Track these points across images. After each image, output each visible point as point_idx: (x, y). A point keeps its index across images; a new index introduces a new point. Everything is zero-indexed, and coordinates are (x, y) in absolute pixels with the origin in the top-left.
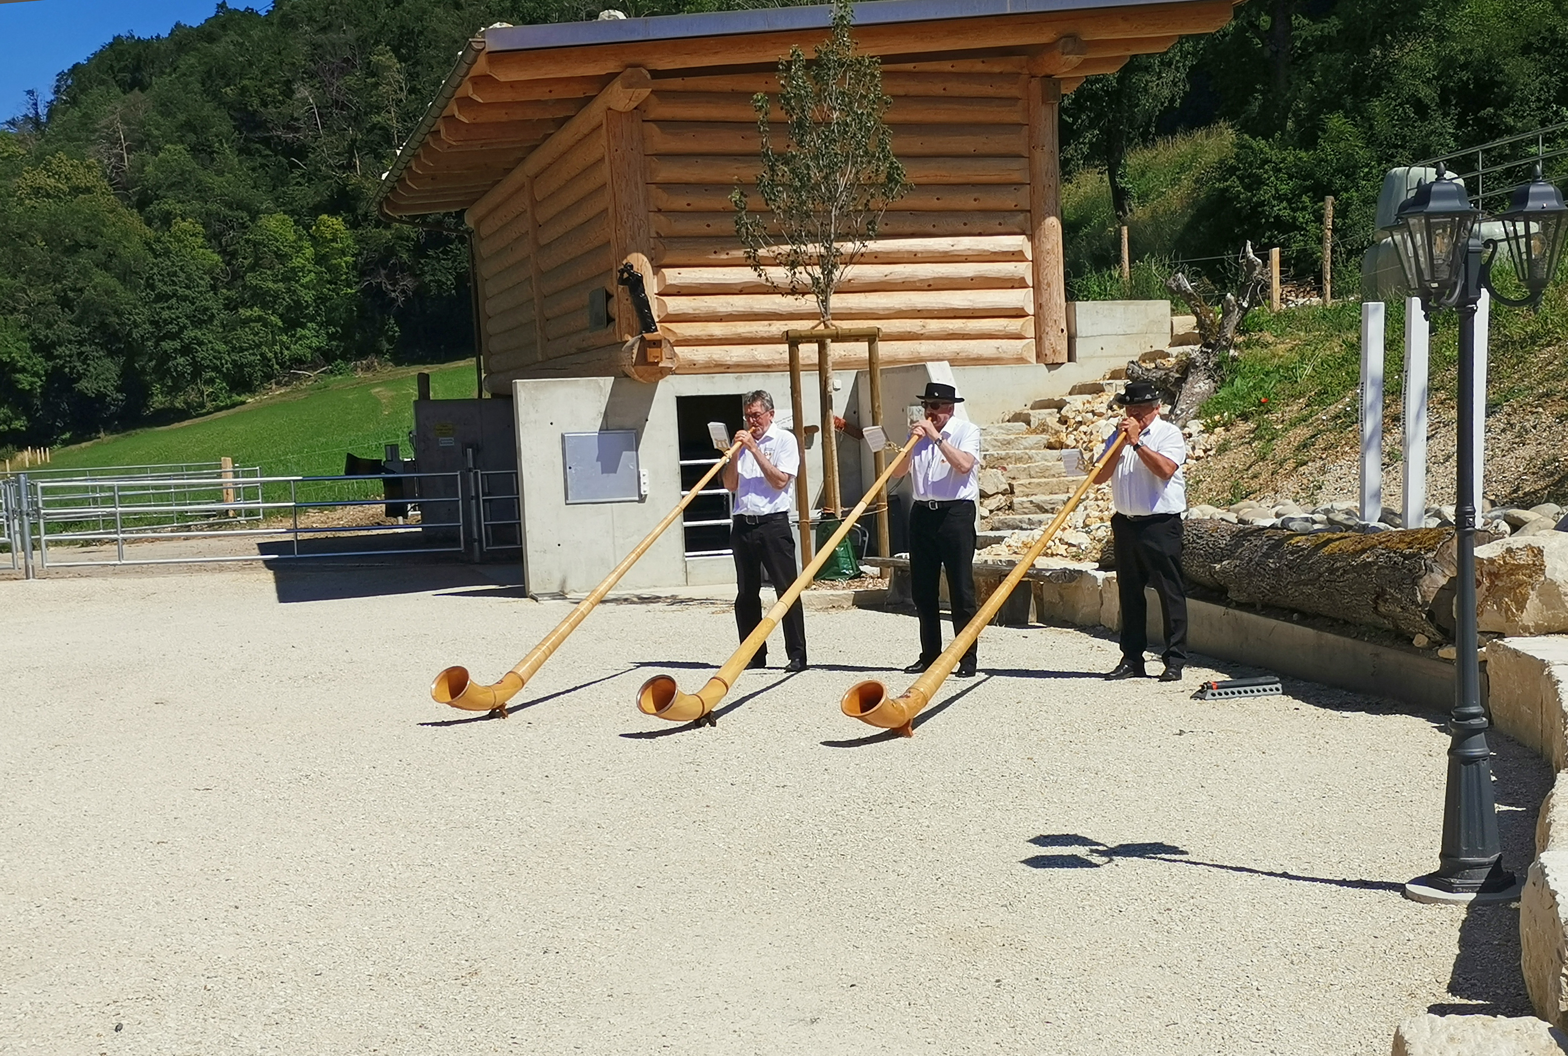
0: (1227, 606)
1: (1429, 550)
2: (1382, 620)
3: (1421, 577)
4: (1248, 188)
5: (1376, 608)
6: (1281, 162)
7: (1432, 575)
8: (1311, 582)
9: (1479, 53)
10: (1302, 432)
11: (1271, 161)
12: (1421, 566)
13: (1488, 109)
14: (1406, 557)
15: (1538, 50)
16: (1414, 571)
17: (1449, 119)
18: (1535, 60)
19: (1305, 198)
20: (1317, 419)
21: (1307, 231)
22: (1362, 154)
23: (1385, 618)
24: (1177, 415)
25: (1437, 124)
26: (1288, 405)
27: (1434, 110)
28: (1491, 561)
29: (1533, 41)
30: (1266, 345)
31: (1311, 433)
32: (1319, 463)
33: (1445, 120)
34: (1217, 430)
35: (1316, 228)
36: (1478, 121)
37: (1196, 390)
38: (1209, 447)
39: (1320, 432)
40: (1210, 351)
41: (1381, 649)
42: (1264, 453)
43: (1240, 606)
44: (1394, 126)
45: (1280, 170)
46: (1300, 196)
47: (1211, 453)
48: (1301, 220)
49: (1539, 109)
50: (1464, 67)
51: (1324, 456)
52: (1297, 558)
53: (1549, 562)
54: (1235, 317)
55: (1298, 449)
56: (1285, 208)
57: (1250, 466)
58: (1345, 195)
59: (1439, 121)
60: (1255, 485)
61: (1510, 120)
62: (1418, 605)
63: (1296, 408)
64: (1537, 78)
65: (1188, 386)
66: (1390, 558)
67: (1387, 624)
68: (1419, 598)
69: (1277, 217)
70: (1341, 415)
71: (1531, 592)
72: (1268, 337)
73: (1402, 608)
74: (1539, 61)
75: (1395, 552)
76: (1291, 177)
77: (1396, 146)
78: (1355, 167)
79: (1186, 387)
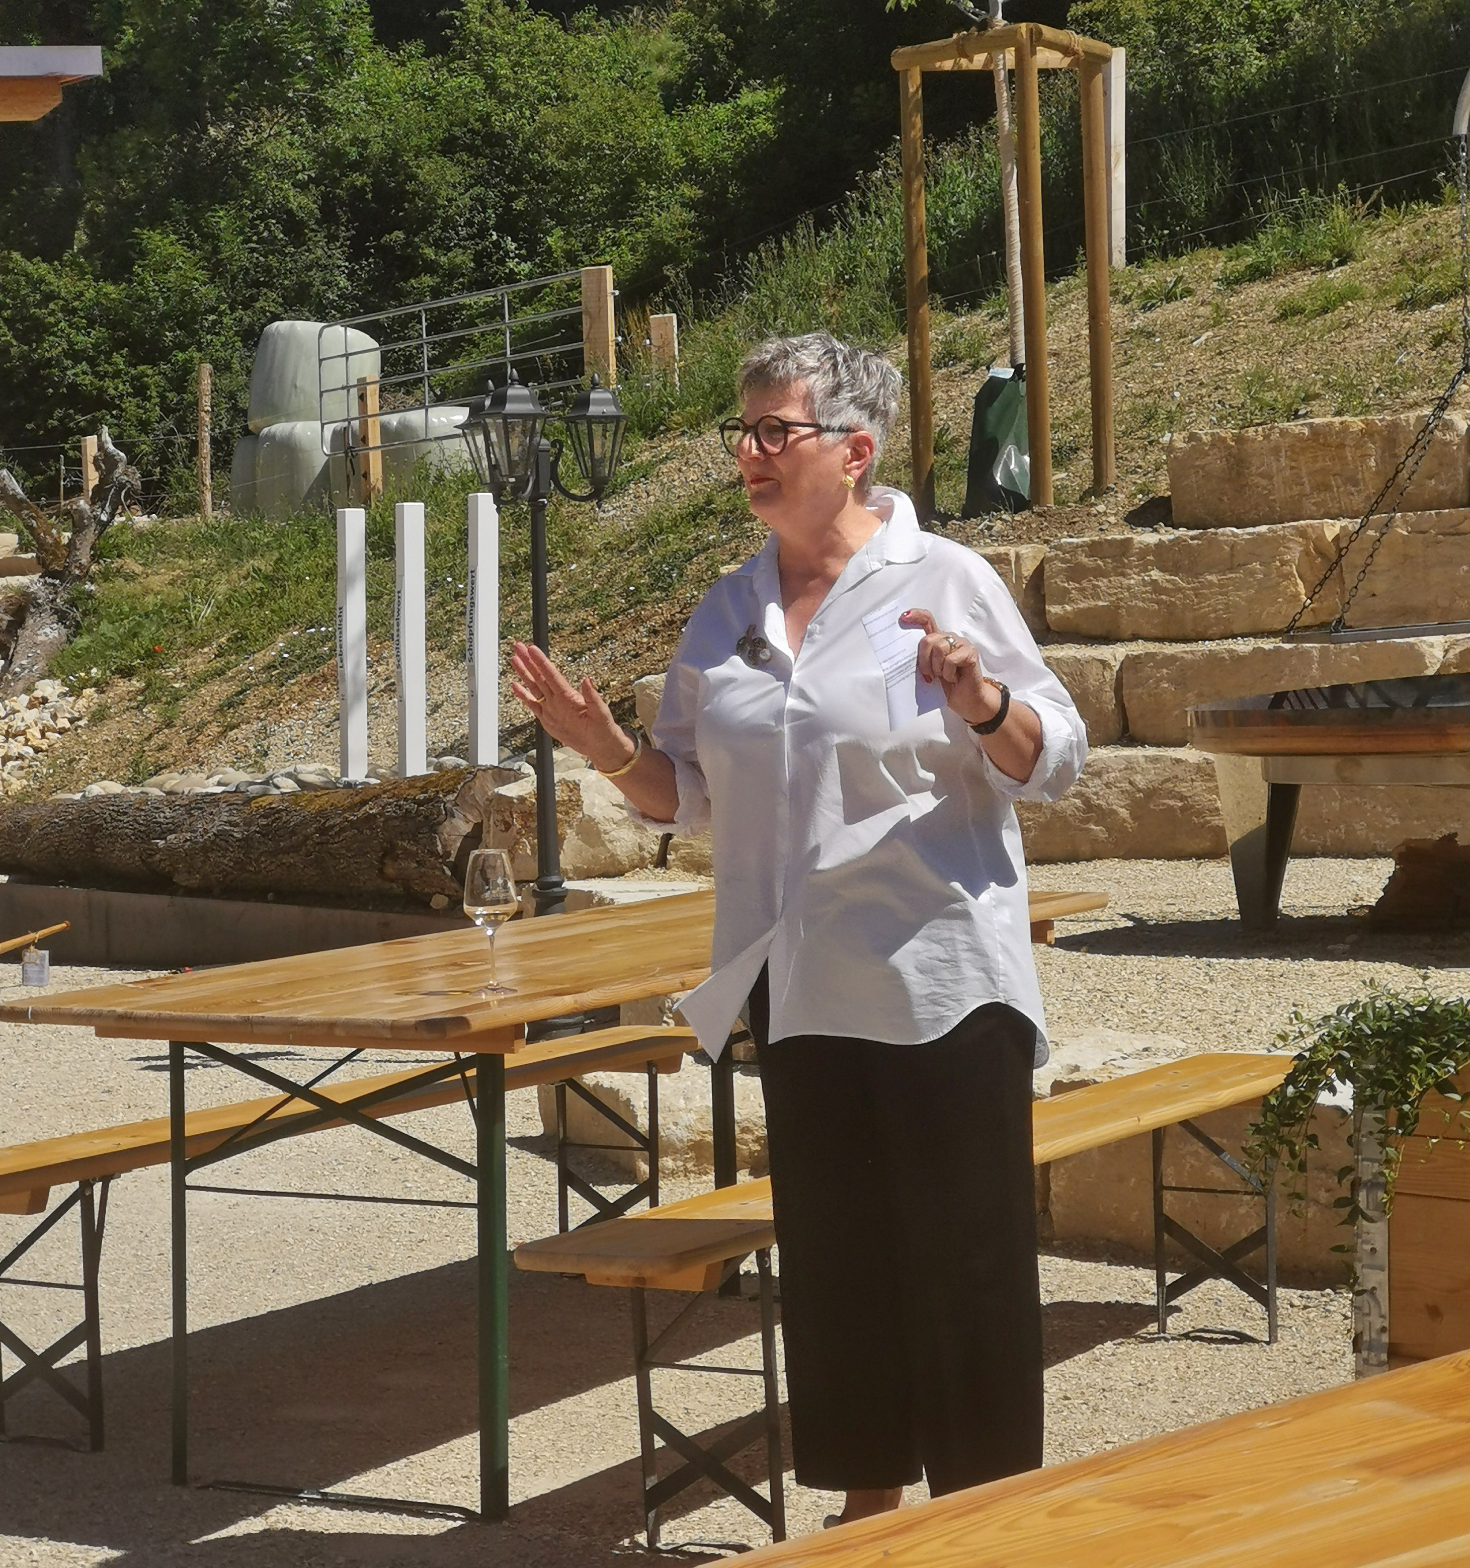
0: (172, 894)
1: (448, 793)
2: (387, 885)
3: (440, 823)
4: (22, 338)
5: (381, 871)
6: (75, 299)
7: (454, 821)
8: (295, 849)
9: (376, 148)
10: (221, 690)
11: (58, 297)
12: (440, 810)
13: (396, 233)
14: (420, 803)
15: (469, 149)
16: (432, 818)
17: (338, 244)
18: (460, 162)
19: (117, 358)
20: (241, 672)
21: (122, 410)
22: (207, 293)
23: (392, 881)
24: (15, 673)
25: (319, 252)
26: (187, 657)
27: (313, 230)
28: (522, 799)
29: (459, 134)
30: (131, 577)
31: (235, 688)
32: (256, 725)
33: (332, 246)
34: (87, 692)
35: (138, 407)
36: (385, 251)
37: (40, 638)
38: (77, 715)
39: (250, 686)
40: (57, 582)
41: (391, 916)
42: (170, 718)
43: (190, 892)
44: (253, 250)
45: (74, 311)
46: (109, 355)
47: (81, 723)
48: (112, 391)
49: (471, 237)
50: (356, 166)
51: (262, 715)
52: (273, 822)
53: (586, 797)
54: (90, 535)
55: (221, 709)
56: (84, 373)
57: (151, 736)
58: (181, 356)
59: (322, 248)
60: (164, 757)
61: (429, 252)
62: (438, 856)
63: (200, 660)
64: (467, 191)
65: (27, 633)
66: (400, 806)
67: (397, 888)
68: (440, 848)
69: (73, 386)
70: (276, 664)
71: (569, 831)
72: (132, 565)
73: (418, 862)
74: (468, 165)
75: (406, 799)
76: (91, 323)
77: (257, 284)
78: (194, 313)
79: (24, 634)
